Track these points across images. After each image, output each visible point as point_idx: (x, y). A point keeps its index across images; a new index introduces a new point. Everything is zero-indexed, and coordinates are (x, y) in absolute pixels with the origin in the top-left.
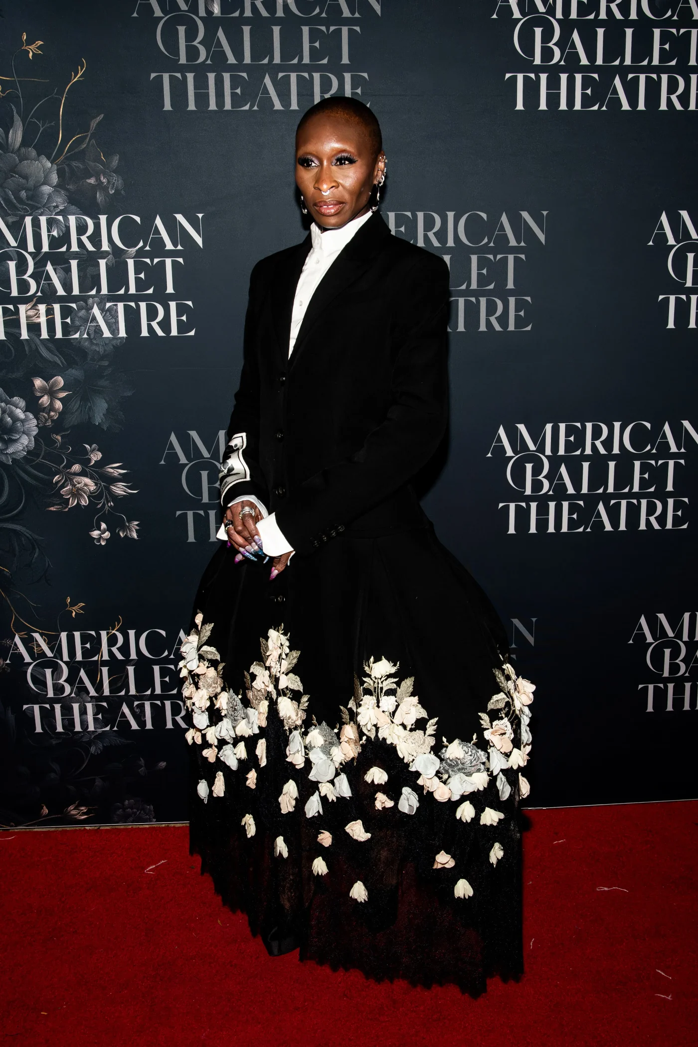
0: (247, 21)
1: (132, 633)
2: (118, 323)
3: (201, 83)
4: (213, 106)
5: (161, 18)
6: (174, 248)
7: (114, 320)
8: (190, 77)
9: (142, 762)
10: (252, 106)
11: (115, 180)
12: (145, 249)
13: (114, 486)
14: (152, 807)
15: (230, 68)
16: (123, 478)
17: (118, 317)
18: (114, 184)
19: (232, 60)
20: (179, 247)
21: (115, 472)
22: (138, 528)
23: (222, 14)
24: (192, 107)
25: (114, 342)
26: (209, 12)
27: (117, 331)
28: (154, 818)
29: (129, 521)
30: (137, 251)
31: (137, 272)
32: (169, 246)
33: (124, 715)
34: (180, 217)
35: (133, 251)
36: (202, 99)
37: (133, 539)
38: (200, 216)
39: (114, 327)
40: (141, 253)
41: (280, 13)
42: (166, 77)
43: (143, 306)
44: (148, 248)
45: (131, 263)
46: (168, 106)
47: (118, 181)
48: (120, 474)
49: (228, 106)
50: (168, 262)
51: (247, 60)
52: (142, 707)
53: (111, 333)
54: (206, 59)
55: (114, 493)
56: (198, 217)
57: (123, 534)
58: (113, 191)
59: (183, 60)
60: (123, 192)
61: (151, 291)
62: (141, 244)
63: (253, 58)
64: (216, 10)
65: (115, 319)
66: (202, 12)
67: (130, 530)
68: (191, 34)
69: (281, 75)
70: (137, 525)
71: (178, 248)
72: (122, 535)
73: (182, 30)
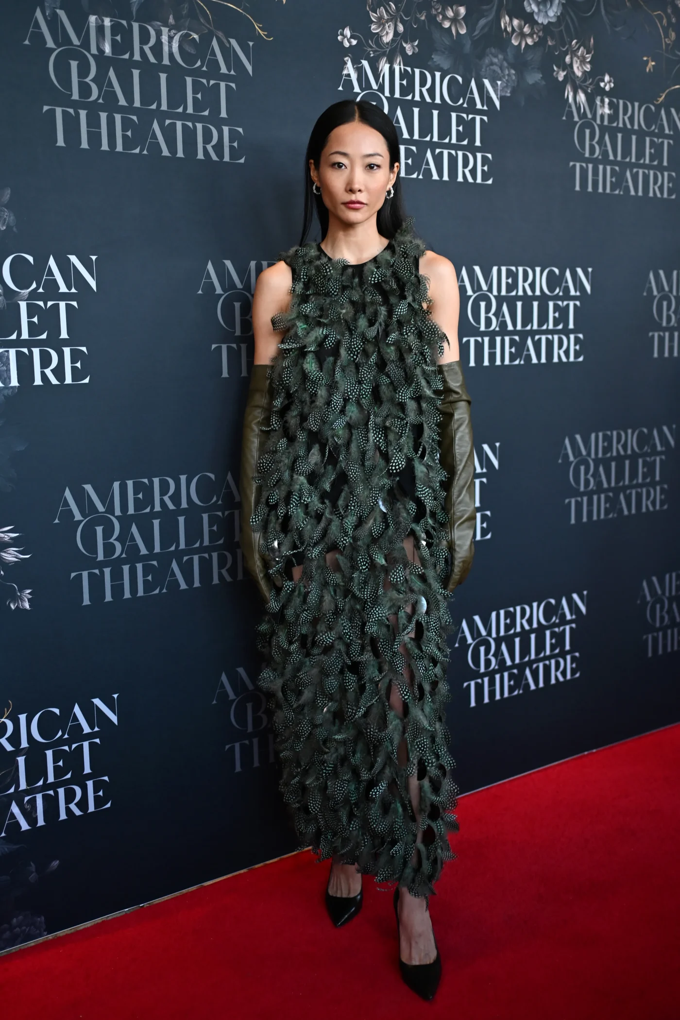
0: (136, 65)
1: (23, 718)
2: (10, 371)
3: (93, 122)
4: (105, 147)
5: (53, 50)
6: (68, 291)
7: (5, 368)
8: (83, 114)
9: (33, 867)
10: (142, 150)
11: (7, 216)
12: (39, 291)
13: (5, 552)
14: (43, 918)
15: (121, 110)
16: (14, 543)
17: (9, 364)
18: (5, 219)
19: (122, 102)
20: (73, 290)
21: (6, 536)
22: (30, 597)
23: (112, 54)
24: (85, 145)
25: (6, 392)
26: (101, 51)
27: (8, 380)
28: (45, 931)
29: (21, 590)
30: (30, 293)
31: (30, 316)
32: (63, 289)
33: (13, 816)
34: (73, 259)
35: (26, 292)
36: (95, 138)
37: (26, 610)
38: (94, 258)
39: (6, 376)
40: (34, 295)
41: (166, 61)
42: (59, 111)
43: (36, 352)
44: (41, 290)
45: (23, 305)
46: (61, 142)
47: (10, 217)
48: (11, 538)
49: (119, 148)
50: (62, 305)
51: (137, 103)
52: (33, 801)
53: (2, 382)
54: (98, 98)
55: (4, 560)
56: (91, 259)
57: (14, 605)
58: (5, 228)
59: (76, 96)
60: (15, 229)
61: (44, 336)
62: (34, 286)
63: (142, 102)
64: (108, 49)
65: (7, 367)
66: (94, 50)
67: (22, 600)
68: (84, 71)
69: (168, 122)
70: (29, 594)
71: (71, 291)
72: (13, 607)
73: (74, 64)
